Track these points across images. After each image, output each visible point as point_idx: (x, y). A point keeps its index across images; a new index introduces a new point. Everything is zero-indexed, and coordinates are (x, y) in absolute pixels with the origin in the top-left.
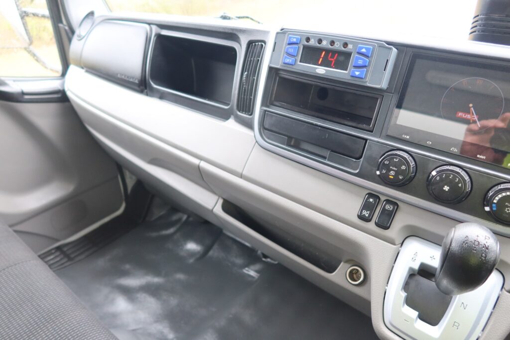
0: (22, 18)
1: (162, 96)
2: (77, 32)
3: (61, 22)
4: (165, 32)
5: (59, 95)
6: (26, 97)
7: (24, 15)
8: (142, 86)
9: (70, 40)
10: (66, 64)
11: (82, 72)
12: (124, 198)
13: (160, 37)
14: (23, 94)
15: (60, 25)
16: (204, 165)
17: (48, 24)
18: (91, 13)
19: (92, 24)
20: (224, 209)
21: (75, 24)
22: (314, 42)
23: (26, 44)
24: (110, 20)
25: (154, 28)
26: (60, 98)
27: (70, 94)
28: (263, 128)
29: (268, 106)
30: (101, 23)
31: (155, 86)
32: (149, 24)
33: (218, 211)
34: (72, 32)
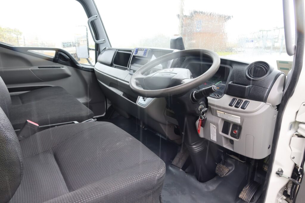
0: (88, 50)
1: (115, 67)
2: (101, 53)
3: (98, 51)
4: (119, 51)
5: (92, 70)
8: (111, 65)
9: (99, 55)
10: (96, 61)
11: (99, 63)
12: (105, 110)
14: (83, 68)
15: (97, 51)
16: (118, 80)
18: (105, 48)
19: (105, 51)
20: (123, 95)
21: (101, 51)
22: (139, 49)
23: (87, 57)
24: (109, 49)
25: (117, 50)
26: (92, 71)
27: (95, 69)
28: (130, 69)
29: (132, 64)
30: (106, 50)
31: (114, 65)
32: (116, 50)
33: (122, 95)
34: (99, 53)
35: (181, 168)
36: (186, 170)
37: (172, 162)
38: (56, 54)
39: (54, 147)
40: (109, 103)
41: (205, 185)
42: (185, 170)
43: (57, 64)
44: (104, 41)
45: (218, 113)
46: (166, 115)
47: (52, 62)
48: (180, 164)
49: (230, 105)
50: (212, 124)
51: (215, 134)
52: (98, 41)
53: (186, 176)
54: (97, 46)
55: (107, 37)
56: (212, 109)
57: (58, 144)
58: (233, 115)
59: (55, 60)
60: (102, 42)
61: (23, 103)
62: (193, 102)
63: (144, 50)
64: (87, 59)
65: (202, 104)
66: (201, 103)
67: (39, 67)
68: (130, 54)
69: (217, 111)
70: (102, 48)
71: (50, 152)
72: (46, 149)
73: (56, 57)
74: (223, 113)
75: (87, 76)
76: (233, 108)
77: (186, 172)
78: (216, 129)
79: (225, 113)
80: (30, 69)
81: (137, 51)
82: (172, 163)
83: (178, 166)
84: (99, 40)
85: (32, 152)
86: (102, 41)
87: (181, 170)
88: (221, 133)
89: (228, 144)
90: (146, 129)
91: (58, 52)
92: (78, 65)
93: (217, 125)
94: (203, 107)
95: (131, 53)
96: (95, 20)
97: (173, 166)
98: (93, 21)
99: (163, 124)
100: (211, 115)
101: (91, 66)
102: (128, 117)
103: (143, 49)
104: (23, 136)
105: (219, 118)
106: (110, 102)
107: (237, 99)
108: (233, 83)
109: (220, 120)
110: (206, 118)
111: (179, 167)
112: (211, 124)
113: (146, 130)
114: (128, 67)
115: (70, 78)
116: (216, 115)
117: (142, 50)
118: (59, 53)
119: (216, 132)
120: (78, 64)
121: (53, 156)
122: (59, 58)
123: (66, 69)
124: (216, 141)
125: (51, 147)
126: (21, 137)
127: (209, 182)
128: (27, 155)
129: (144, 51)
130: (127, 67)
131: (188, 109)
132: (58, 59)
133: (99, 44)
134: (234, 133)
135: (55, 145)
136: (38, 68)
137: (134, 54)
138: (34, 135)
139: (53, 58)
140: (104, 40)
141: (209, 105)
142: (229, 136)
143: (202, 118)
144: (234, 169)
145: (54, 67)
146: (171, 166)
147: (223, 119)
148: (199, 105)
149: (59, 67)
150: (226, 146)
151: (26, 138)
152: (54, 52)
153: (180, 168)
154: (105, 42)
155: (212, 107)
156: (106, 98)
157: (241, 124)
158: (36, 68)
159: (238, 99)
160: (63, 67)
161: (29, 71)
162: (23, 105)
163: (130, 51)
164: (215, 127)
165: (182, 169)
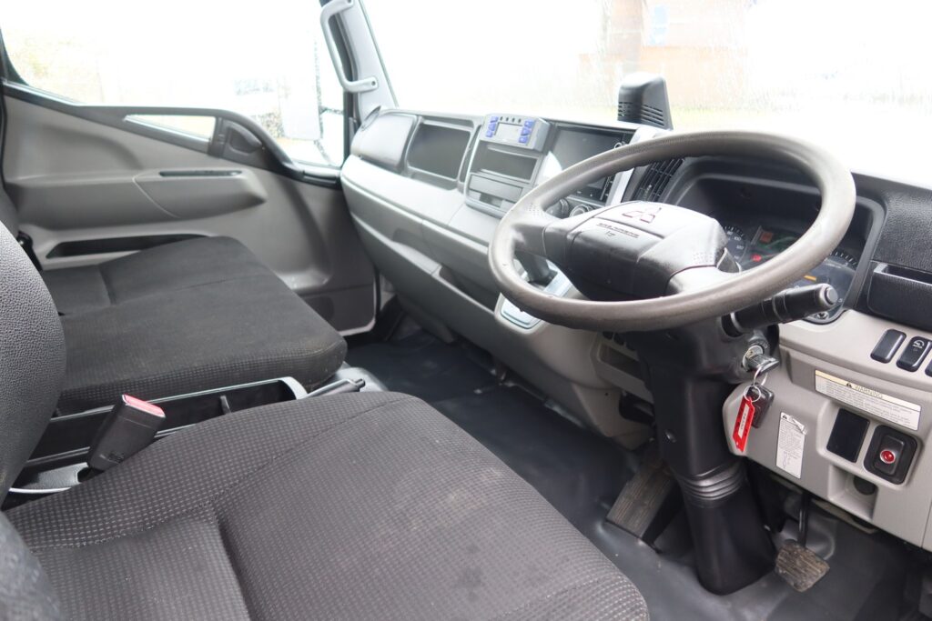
0: (320, 113)
1: (414, 176)
2: (363, 124)
3: (352, 116)
4: (428, 122)
5: (334, 182)
6: (306, 177)
7: (322, 110)
8: (399, 169)
9: (356, 131)
10: (347, 152)
11: (358, 159)
12: (375, 313)
13: (422, 125)
14: (304, 174)
15: (351, 119)
16: (426, 223)
17: (341, 119)
18: (378, 108)
19: (376, 117)
20: (441, 274)
21: (363, 117)
22: (504, 120)
23: (317, 136)
24: (390, 114)
25: (420, 118)
26: (335, 185)
27: (343, 179)
28: (469, 189)
29: (475, 172)
30: (383, 116)
31: (410, 167)
32: (418, 115)
33: (436, 275)
34: (358, 124)
35: (641, 536)
36: (658, 543)
37: (608, 512)
38: (218, 129)
39: (220, 496)
40: (386, 290)
41: (729, 605)
42: (653, 543)
43: (221, 161)
44: (374, 83)
45: (818, 380)
46: (599, 360)
47: (205, 155)
48: (637, 521)
49: (878, 356)
50: (787, 416)
51: (800, 453)
52: (353, 86)
53: (660, 566)
54: (351, 101)
55: (384, 69)
56: (793, 363)
57: (235, 484)
58: (885, 397)
59: (213, 150)
60: (365, 88)
61: (113, 296)
62: (728, 337)
63: (522, 123)
64: (317, 143)
65: (754, 341)
66: (754, 338)
67: (163, 174)
68: (468, 134)
69: (817, 372)
70: (365, 106)
71: (206, 518)
72: (193, 505)
73: (219, 140)
74: (846, 383)
75: (317, 202)
76: (891, 368)
77: (658, 552)
78: (806, 436)
79: (853, 385)
80: (133, 179)
81: (495, 124)
82: (610, 514)
83: (629, 529)
84: (356, 79)
85: (143, 518)
86: (366, 84)
87: (641, 543)
88: (823, 451)
89: (847, 490)
90: (511, 384)
91: (222, 122)
92: (287, 165)
93: (810, 422)
94: (760, 351)
95: (472, 132)
96: (343, 11)
97: (612, 526)
98: (338, 14)
99: (583, 386)
100: (790, 383)
101: (330, 166)
102: (449, 339)
103: (520, 121)
104: (111, 456)
105: (821, 398)
106: (390, 286)
107: (905, 335)
108: (892, 270)
109: (826, 404)
110: (773, 397)
111: (633, 531)
112: (783, 414)
113: (513, 387)
114: (463, 179)
115: (261, 209)
116: (811, 385)
117: (516, 122)
118: (228, 124)
119: (802, 447)
120: (288, 161)
121: (217, 532)
122: (226, 141)
123: (251, 179)
124: (799, 477)
125: (208, 495)
126: (102, 456)
127: (741, 595)
128: (126, 527)
129: (521, 128)
130: (455, 177)
131: (705, 362)
132: (224, 146)
133: (356, 94)
134: (882, 459)
135: (224, 488)
136: (160, 178)
137: (482, 136)
138: (146, 450)
139: (209, 143)
140: (373, 79)
141: (781, 346)
142: (858, 469)
143: (758, 396)
144: (831, 553)
145: (211, 173)
146: (604, 526)
147: (835, 403)
148: (747, 345)
149: (228, 173)
150: (837, 497)
151: (121, 461)
152: (211, 121)
153: (638, 537)
154: (376, 86)
155: (794, 354)
156: (377, 272)
157: (919, 434)
158: (151, 176)
159: (911, 334)
160: (239, 172)
161: (131, 184)
162: (114, 306)
163: (469, 123)
164: (802, 427)
165: (644, 539)
